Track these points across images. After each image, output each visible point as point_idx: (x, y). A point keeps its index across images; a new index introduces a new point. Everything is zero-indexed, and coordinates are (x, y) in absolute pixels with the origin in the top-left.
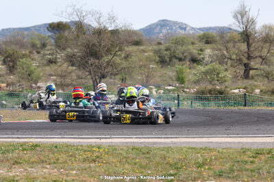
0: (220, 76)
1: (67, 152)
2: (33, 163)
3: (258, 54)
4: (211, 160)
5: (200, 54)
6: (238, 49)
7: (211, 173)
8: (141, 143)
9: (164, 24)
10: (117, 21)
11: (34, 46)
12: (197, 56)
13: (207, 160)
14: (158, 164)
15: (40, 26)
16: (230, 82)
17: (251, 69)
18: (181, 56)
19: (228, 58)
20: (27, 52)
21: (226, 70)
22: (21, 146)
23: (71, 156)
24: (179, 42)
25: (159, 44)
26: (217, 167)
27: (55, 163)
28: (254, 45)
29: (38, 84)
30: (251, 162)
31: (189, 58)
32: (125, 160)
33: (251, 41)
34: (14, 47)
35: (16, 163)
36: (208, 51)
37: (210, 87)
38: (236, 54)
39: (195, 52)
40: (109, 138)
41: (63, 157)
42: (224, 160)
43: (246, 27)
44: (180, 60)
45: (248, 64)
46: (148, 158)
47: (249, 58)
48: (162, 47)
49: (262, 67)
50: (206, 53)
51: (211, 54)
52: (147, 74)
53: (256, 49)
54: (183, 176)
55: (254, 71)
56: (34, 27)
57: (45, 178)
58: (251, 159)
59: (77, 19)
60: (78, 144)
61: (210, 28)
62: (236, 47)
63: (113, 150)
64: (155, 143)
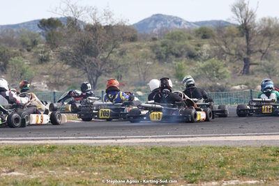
0: (219, 71)
1: (85, 153)
2: (52, 165)
3: (258, 49)
4: (232, 159)
5: (197, 50)
6: (237, 43)
7: (234, 172)
8: (158, 143)
9: (157, 18)
10: (112, 17)
11: (24, 43)
12: (194, 51)
13: (228, 159)
14: (179, 164)
15: (29, 23)
16: (230, 78)
17: (250, 64)
18: (177, 51)
19: (227, 53)
20: (18, 50)
21: (225, 66)
22: (38, 148)
23: (90, 157)
24: (176, 37)
25: (154, 39)
26: (239, 166)
27: (74, 164)
28: (253, 39)
29: (32, 84)
30: (273, 160)
31: (186, 53)
32: (145, 160)
33: (250, 35)
34: (4, 45)
35: (36, 165)
36: (206, 46)
37: (210, 84)
38: (235, 49)
39: (192, 47)
40: (124, 138)
41: (82, 159)
42: (245, 159)
43: (245, 21)
44: (177, 56)
45: (248, 59)
46: (168, 158)
47: (249, 52)
48: (158, 43)
49: (263, 62)
50: (204, 48)
51: (209, 48)
52: (144, 71)
53: (255, 44)
54: (206, 175)
55: (254, 66)
56: (23, 23)
57: (68, 180)
58: (273, 157)
59: (72, 16)
60: (95, 145)
61: (206, 22)
62: (235, 41)
63: (131, 150)
64: (172, 143)
